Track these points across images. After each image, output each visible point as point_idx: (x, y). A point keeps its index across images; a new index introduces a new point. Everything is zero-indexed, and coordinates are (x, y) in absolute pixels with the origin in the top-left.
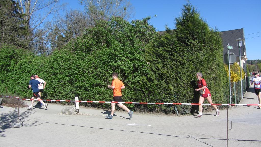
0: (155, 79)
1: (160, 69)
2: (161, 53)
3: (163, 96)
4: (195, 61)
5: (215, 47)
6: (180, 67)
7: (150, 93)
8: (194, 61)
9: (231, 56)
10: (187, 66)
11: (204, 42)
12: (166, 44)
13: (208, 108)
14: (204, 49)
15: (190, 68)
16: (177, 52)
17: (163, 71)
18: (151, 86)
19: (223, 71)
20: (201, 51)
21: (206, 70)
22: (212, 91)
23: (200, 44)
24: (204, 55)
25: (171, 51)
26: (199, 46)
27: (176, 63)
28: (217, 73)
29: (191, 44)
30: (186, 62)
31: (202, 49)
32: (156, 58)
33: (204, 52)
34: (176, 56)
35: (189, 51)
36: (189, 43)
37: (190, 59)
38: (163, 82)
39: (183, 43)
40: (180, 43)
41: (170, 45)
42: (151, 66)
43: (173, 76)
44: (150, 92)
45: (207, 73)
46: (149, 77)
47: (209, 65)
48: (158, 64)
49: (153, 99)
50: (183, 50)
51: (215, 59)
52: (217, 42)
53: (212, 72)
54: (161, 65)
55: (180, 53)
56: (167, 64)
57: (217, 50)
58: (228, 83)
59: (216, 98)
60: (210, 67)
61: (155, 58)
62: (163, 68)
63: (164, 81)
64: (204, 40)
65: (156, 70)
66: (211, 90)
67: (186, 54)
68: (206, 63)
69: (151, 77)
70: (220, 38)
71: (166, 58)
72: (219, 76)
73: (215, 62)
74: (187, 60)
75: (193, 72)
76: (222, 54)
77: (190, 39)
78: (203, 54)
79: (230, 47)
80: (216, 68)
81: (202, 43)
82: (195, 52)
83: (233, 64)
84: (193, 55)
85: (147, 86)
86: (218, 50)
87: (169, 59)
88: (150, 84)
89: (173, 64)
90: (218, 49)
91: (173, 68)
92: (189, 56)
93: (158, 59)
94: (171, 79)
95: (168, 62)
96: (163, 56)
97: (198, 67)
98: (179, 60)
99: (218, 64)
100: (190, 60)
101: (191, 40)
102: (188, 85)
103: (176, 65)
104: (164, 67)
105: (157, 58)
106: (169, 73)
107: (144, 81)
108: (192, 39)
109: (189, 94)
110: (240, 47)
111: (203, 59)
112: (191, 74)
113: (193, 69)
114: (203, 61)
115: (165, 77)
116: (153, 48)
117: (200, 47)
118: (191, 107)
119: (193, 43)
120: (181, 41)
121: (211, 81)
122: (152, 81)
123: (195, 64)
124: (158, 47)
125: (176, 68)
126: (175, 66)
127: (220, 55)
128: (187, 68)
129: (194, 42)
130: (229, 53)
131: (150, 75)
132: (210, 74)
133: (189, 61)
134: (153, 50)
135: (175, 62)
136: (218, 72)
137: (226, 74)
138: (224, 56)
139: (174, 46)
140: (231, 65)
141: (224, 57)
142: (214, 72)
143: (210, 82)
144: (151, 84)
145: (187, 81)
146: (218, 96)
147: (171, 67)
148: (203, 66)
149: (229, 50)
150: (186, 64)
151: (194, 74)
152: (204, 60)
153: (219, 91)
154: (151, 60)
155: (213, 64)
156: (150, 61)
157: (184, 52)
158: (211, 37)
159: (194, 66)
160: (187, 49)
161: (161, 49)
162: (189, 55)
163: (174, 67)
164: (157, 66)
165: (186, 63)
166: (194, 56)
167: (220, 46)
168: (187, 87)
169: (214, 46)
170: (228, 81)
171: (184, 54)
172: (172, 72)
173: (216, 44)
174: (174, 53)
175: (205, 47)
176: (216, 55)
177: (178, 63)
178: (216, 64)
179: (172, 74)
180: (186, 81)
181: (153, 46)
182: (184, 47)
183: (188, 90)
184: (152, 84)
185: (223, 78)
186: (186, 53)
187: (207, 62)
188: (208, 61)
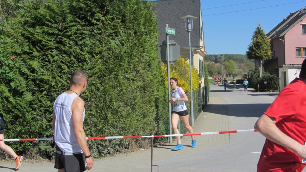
0: (27, 90)
1: (38, 70)
2: (39, 38)
3: (43, 125)
4: (106, 55)
5: (143, 30)
6: (76, 67)
7: (16, 120)
8: (103, 56)
9: (171, 47)
10: (90, 64)
11: (122, 19)
12: (49, 21)
13: (130, 145)
14: (124, 33)
15: (96, 70)
16: (71, 38)
17: (43, 75)
18: (19, 106)
19: (158, 74)
20: (117, 36)
21: (127, 72)
22: (137, 113)
23: (115, 22)
24: (123, 45)
25: (59, 35)
26: (114, 26)
27: (70, 59)
28: (147, 79)
29: (98, 23)
30: (87, 56)
31: (119, 32)
32: (28, 48)
33: (124, 38)
34: (68, 45)
35: (93, 35)
36: (95, 19)
37: (97, 52)
38: (43, 96)
39: (82, 19)
40: (77, 20)
41: (56, 23)
42: (17, 65)
43: (63, 83)
44: (16, 117)
45: (128, 79)
46: (13, 87)
47: (132, 64)
48: (33, 60)
49: (23, 131)
50: (82, 33)
51: (144, 52)
52: (148, 20)
53: (138, 76)
54: (39, 62)
55: (76, 38)
56: (52, 60)
57: (147, 35)
58: (167, 96)
59: (145, 125)
60: (134, 67)
61: (26, 49)
62: (43, 68)
63: (45, 94)
64: (123, 16)
65: (28, 72)
66: (136, 111)
67: (88, 41)
68: (127, 59)
69: (18, 86)
70: (154, 14)
71: (49, 49)
72: (151, 84)
73: (143, 57)
74: (90, 53)
75: (101, 77)
76: (156, 43)
77: (95, 13)
78: (121, 43)
79: (171, 31)
80: (144, 69)
81: (119, 21)
82: (107, 38)
83: (174, 61)
84: (101, 43)
85: (10, 106)
86: (149, 36)
87: (54, 50)
88: (16, 102)
89: (63, 60)
90: (150, 34)
91: (62, 69)
92: (94, 46)
93: (32, 50)
94: (58, 91)
95: (53, 57)
96: (43, 45)
97: (111, 66)
98: (74, 52)
99: (149, 62)
100: (95, 53)
101: (99, 15)
102: (91, 101)
103: (69, 62)
104: (46, 65)
105: (30, 49)
106: (55, 78)
107: (4, 95)
108: (100, 13)
109: (93, 119)
110: (190, 31)
111: (120, 52)
112: (98, 81)
113: (101, 71)
114: (121, 56)
115: (47, 86)
116: (24, 27)
117: (116, 29)
118: (98, 144)
119: (102, 21)
120: (78, 15)
121: (136, 94)
122: (21, 94)
123: (106, 62)
124: (33, 26)
125: (69, 69)
126: (67, 65)
127: (152, 46)
128: (89, 69)
129: (103, 18)
130: (168, 41)
131: (16, 82)
132: (133, 80)
133: (94, 55)
134: (23, 32)
135: (67, 56)
136: (148, 77)
137: (163, 81)
138: (161, 46)
139: (65, 25)
140: (172, 63)
141: (159, 49)
142: (141, 76)
143: (134, 95)
144: (18, 101)
145: (89, 95)
146: (148, 122)
147: (60, 67)
148: (120, 65)
149: (168, 36)
150: (87, 61)
151: (104, 81)
152: (122, 53)
153: (150, 113)
154: (19, 51)
155: (140, 61)
156: (15, 53)
157: (83, 38)
158: (135, 10)
159: (103, 64)
160: (89, 31)
161: (38, 29)
162: (94, 44)
163: (64, 66)
164: (30, 65)
165: (87, 59)
166: (104, 45)
167: (152, 28)
168: (90, 106)
169: (142, 27)
170: (167, 93)
171: (84, 40)
172: (60, 76)
173: (146, 23)
174: (64, 39)
175: (124, 28)
176: (144, 44)
177: (72, 58)
178: (144, 61)
179: (61, 80)
180: (88, 93)
181: (23, 23)
182: (83, 27)
183: (92, 111)
184: (20, 101)
185: (158, 88)
186: (88, 39)
187: (128, 57)
188: (130, 56)
